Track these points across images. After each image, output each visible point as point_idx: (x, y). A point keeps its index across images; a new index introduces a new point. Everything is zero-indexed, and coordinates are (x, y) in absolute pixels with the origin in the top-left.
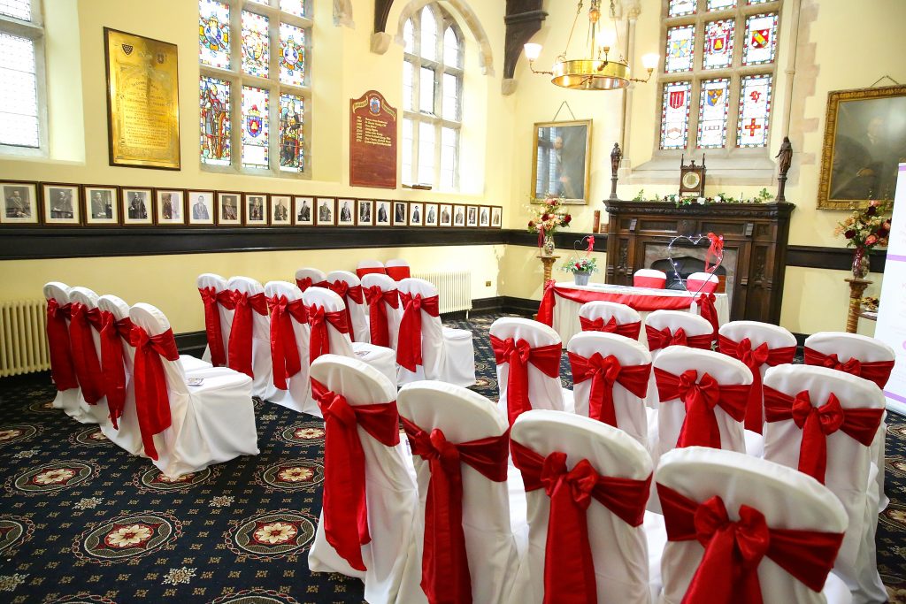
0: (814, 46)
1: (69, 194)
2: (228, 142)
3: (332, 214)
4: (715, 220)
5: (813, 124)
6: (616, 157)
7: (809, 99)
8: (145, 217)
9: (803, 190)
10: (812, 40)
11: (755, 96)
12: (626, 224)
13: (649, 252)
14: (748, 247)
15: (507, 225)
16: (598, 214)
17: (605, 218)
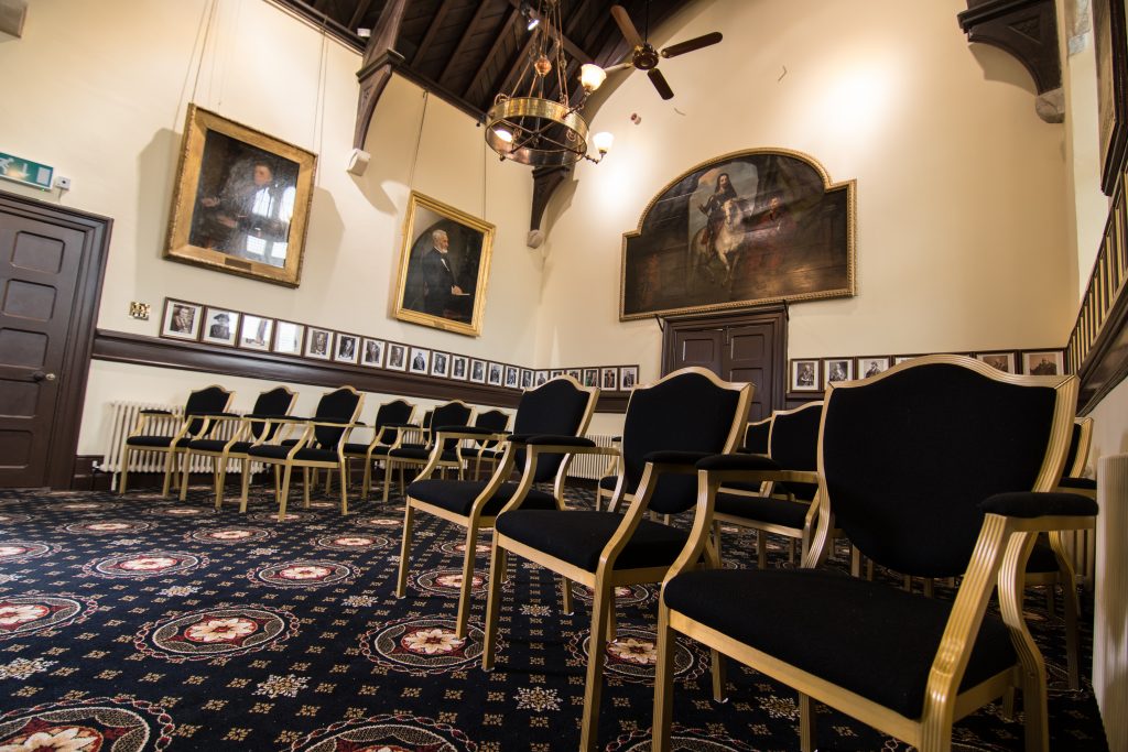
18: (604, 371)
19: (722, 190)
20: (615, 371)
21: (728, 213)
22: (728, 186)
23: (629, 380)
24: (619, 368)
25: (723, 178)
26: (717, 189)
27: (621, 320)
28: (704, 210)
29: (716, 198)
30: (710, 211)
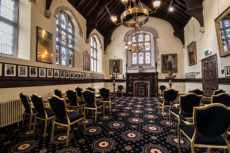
0: (158, 47)
1: (25, 68)
2: (58, 59)
3: (81, 76)
4: (145, 75)
5: (159, 60)
6: (127, 65)
7: (158, 56)
8: (44, 75)
9: (159, 70)
10: (157, 47)
11: (148, 55)
12: (129, 77)
13: (134, 82)
14: (152, 80)
15: (105, 78)
16: (124, 75)
17: (125, 76)
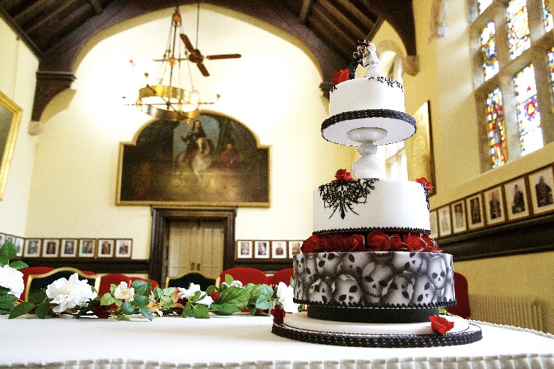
18: (101, 242)
19: (196, 131)
20: (112, 242)
21: (200, 145)
22: (200, 128)
23: (124, 249)
24: (115, 240)
25: (197, 123)
26: (193, 128)
27: (117, 205)
28: (185, 140)
29: (193, 134)
30: (188, 142)
